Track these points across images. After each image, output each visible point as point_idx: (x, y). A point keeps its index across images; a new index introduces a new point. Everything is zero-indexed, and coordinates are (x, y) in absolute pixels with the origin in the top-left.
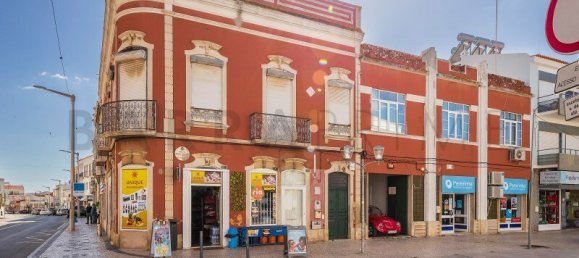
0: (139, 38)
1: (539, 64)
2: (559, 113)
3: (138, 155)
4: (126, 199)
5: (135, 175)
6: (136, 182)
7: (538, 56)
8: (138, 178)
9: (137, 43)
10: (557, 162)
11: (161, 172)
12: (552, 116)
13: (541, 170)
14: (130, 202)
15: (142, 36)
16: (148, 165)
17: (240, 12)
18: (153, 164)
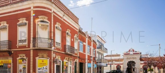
0: (46, 19)
1: (97, 38)
2: (101, 50)
3: (45, 55)
4: (39, 69)
5: (43, 61)
6: (43, 64)
7: (98, 36)
8: (44, 62)
9: (45, 20)
10: (101, 61)
11: (51, 61)
12: (99, 50)
13: (97, 62)
14: (41, 70)
15: (47, 18)
16: (48, 58)
17: (64, 16)
18: (49, 58)
